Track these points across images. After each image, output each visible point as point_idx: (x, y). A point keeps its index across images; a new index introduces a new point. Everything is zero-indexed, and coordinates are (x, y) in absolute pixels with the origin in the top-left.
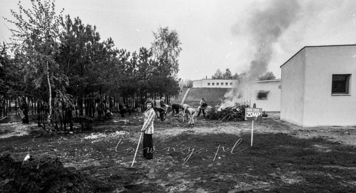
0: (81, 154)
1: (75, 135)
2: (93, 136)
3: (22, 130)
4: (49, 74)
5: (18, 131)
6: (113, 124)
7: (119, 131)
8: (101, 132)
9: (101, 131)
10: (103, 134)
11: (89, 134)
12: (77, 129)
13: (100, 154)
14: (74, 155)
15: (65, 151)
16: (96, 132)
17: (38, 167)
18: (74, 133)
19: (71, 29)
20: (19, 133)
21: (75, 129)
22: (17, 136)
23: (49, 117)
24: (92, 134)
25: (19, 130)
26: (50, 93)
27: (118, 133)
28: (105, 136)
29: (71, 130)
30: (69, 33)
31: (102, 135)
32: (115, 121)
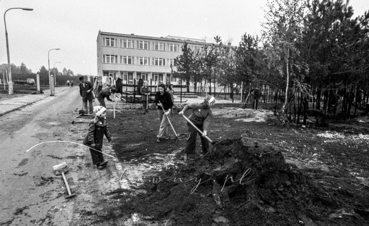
0: (310, 152)
1: (308, 130)
2: (328, 135)
3: (261, 116)
4: (289, 62)
5: (257, 117)
6: (358, 124)
7: (363, 134)
8: (338, 132)
9: (339, 130)
10: (341, 135)
11: (323, 131)
12: (311, 123)
13: (332, 157)
14: (302, 152)
15: (293, 145)
16: (332, 130)
17: (261, 156)
18: (307, 127)
19: (317, 8)
20: (258, 119)
21: (308, 122)
22: (256, 122)
23: (284, 107)
24: (327, 132)
25: (259, 116)
26: (288, 82)
27: (361, 136)
28: (343, 137)
29: (304, 123)
30: (315, 13)
31: (339, 135)
32: (361, 121)
